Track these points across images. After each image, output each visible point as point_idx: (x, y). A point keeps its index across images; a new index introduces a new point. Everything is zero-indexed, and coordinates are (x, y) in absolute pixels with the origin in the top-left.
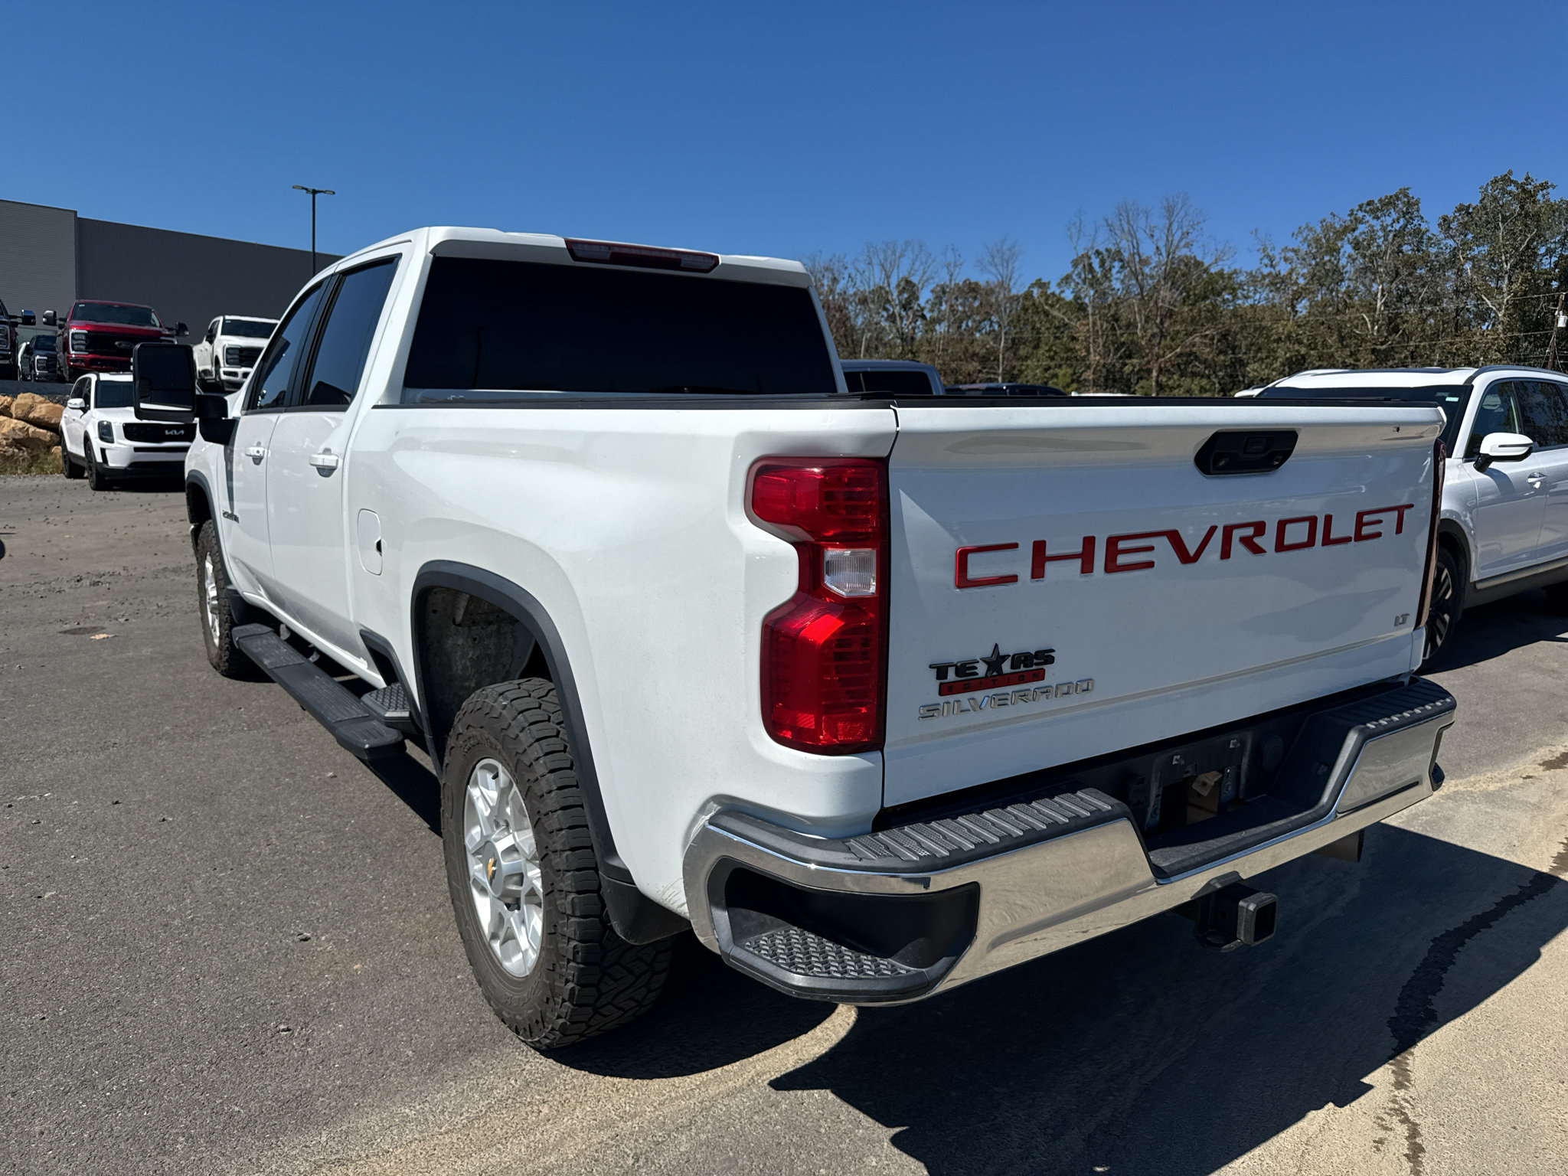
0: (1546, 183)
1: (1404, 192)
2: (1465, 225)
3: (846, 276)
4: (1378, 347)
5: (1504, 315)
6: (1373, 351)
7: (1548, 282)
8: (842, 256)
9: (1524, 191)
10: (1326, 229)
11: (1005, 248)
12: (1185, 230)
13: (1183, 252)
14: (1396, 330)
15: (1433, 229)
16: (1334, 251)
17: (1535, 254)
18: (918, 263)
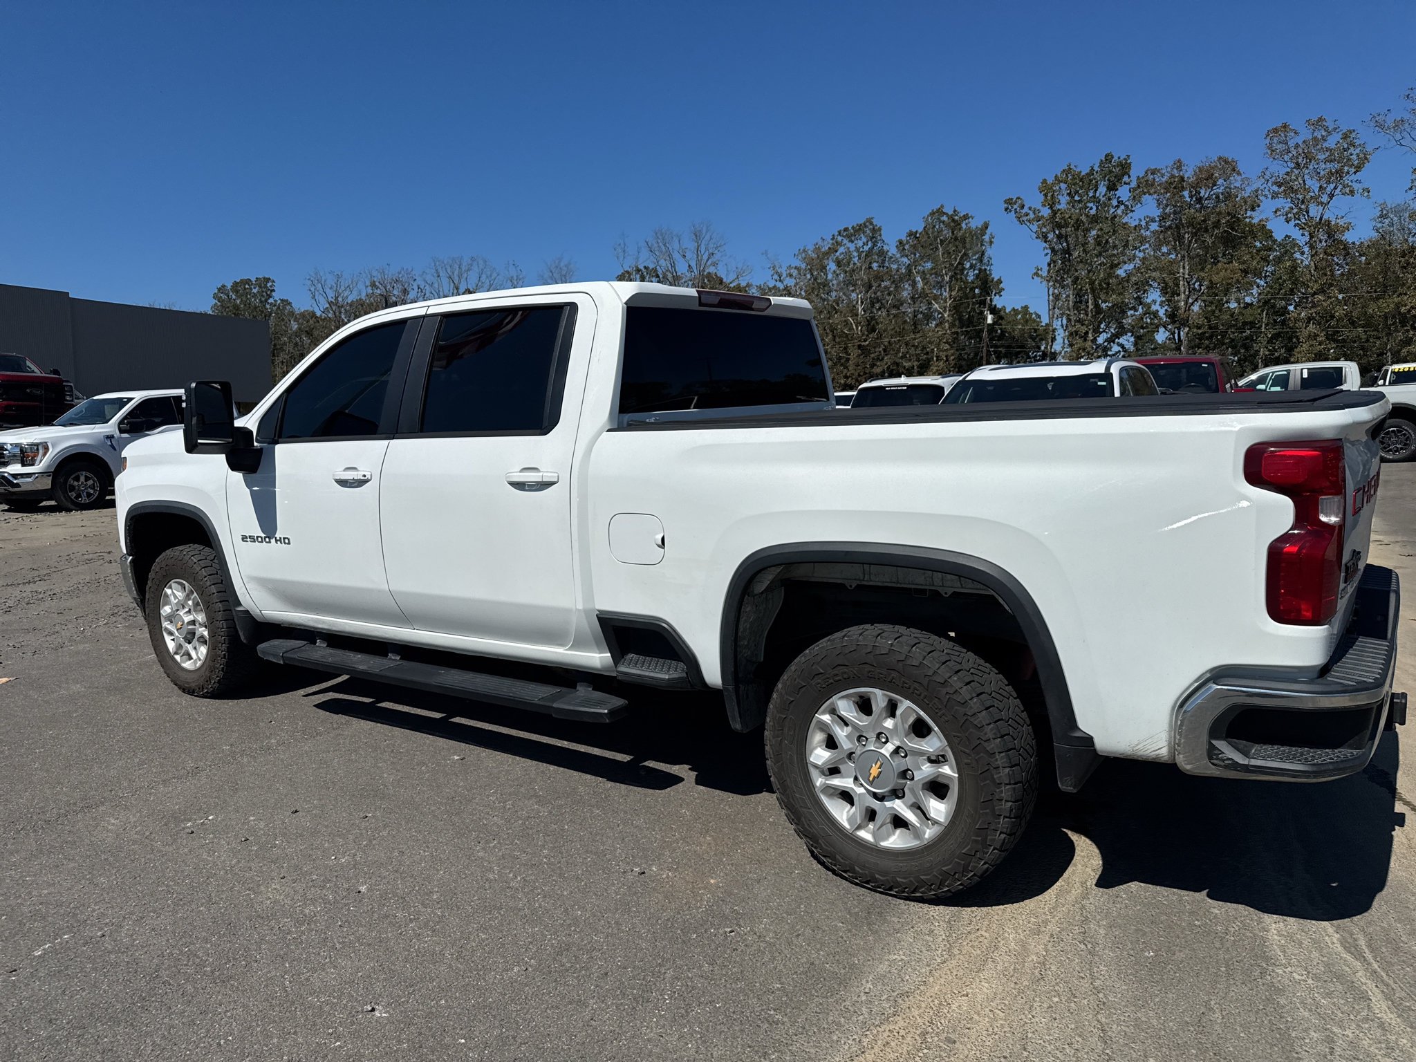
0: (967, 214)
1: (870, 221)
2: (914, 247)
3: (416, 288)
4: (863, 344)
5: (948, 316)
6: (859, 347)
7: (972, 289)
8: (410, 270)
9: (953, 220)
10: (817, 249)
11: (562, 264)
12: (711, 251)
13: (712, 270)
14: (873, 330)
15: (892, 250)
16: (823, 268)
17: (964, 269)
18: (484, 277)
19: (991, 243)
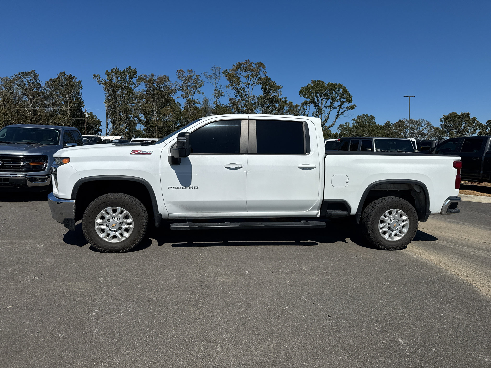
0: (75, 77)
1: (34, 71)
2: (53, 85)
4: (32, 119)
5: (69, 113)
14: (36, 114)
19: (82, 88)
